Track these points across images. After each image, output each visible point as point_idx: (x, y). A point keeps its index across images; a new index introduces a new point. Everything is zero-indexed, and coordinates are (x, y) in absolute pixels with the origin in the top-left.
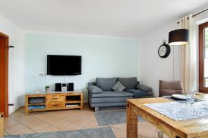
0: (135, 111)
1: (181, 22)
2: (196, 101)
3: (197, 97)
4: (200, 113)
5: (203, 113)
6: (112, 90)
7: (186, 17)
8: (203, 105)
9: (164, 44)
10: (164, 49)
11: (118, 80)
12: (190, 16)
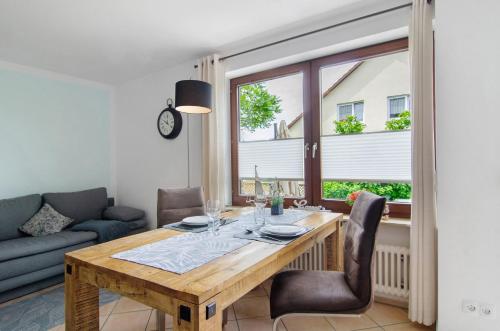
0: (90, 278)
1: (200, 66)
2: (224, 223)
3: (227, 216)
4: (228, 246)
5: (231, 245)
6: (24, 235)
7: (209, 59)
8: (235, 228)
9: (170, 109)
10: (169, 118)
11: (44, 200)
12: (216, 58)
